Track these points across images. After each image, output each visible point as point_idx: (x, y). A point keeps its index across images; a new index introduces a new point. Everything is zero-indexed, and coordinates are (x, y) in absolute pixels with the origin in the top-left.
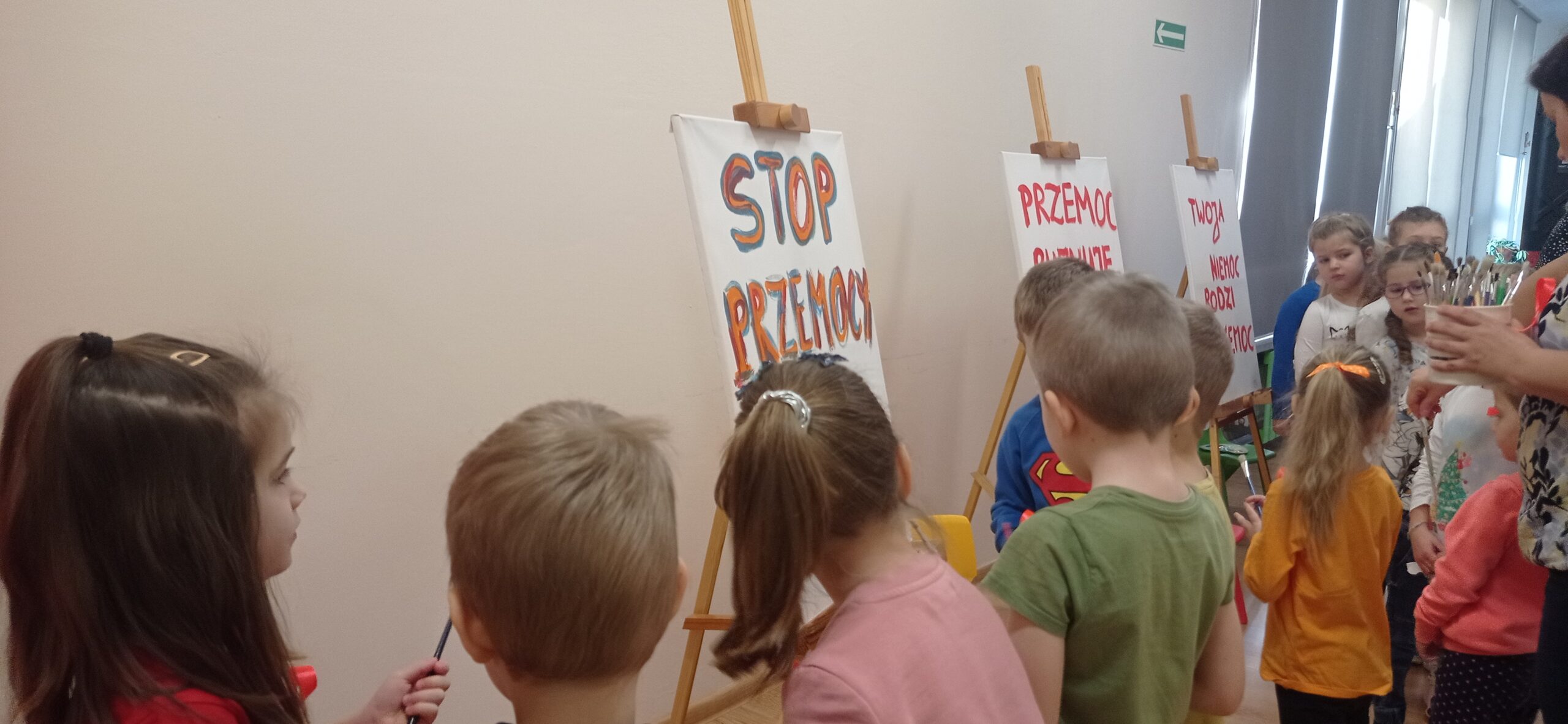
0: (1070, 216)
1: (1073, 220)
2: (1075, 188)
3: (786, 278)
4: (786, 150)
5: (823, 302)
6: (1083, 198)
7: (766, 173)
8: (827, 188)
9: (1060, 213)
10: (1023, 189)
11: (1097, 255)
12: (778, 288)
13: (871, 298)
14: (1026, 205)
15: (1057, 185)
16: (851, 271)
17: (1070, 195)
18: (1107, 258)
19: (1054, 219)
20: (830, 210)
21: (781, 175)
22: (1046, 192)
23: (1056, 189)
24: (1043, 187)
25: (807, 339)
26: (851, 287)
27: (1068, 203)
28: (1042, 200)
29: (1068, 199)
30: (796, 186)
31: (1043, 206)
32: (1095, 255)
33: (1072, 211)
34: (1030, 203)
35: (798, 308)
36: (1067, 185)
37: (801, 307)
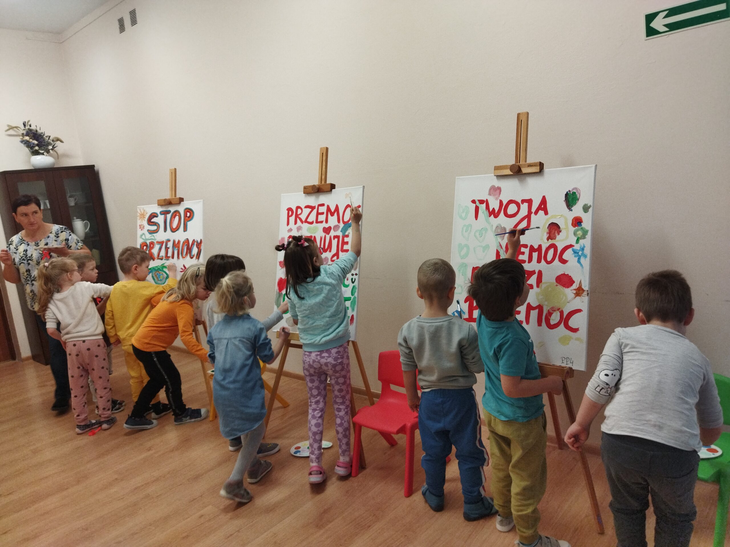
0: (319, 220)
1: (322, 222)
2: (328, 207)
3: (165, 241)
4: (172, 209)
5: (179, 247)
6: (333, 210)
7: (163, 216)
8: (189, 217)
9: (312, 218)
10: (289, 209)
11: (336, 240)
12: (161, 243)
13: (202, 247)
14: (289, 217)
15: (313, 205)
16: (194, 240)
17: (323, 209)
18: (345, 241)
19: (306, 221)
20: (189, 224)
21: (169, 216)
22: (304, 210)
23: (313, 208)
24: (303, 207)
25: (168, 256)
26: (193, 244)
27: (318, 214)
28: (300, 214)
29: (320, 211)
30: (175, 217)
31: (300, 216)
32: (334, 239)
33: (322, 218)
34: (292, 215)
35: (167, 249)
36: (323, 205)
37: (169, 248)
